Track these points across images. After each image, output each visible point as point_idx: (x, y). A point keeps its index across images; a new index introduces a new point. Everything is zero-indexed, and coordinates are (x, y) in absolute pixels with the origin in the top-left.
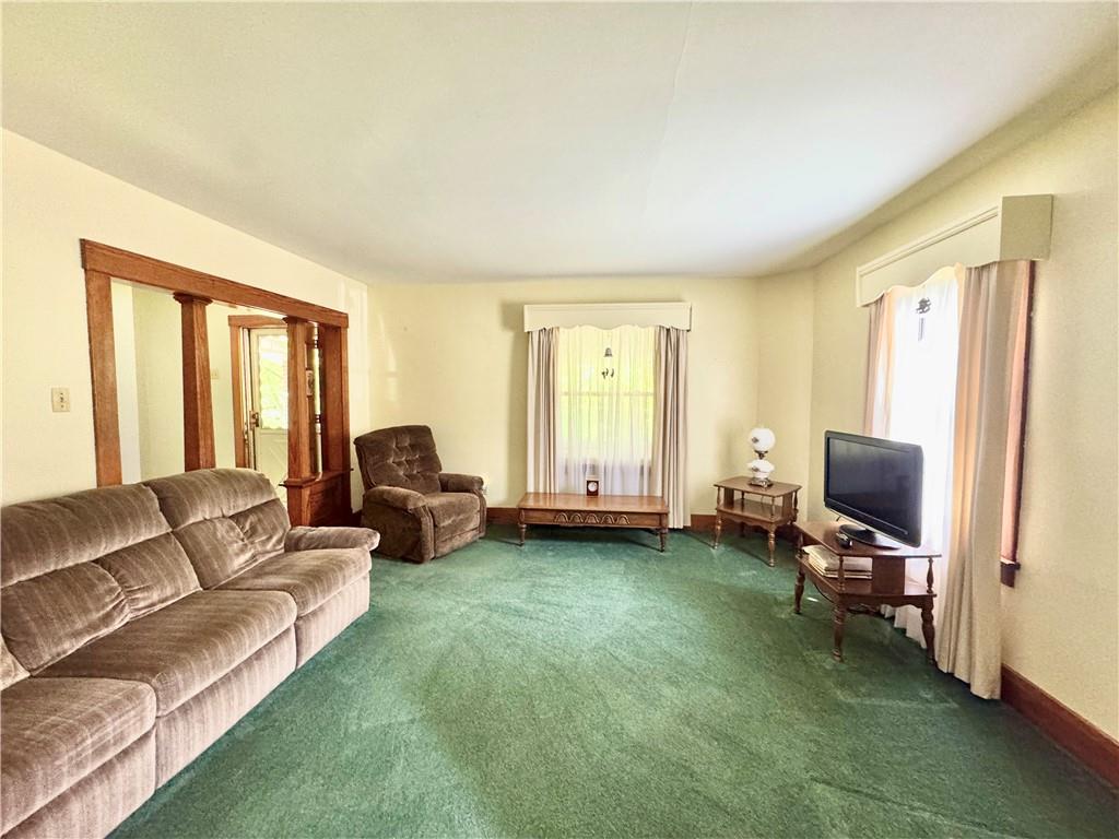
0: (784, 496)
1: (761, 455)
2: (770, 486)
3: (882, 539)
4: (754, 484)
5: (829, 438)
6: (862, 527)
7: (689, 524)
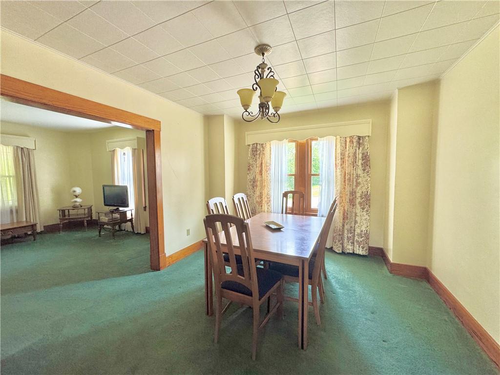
0: (88, 208)
1: (76, 197)
2: (81, 207)
3: (121, 209)
4: (75, 207)
5: (104, 187)
6: (115, 208)
7: (43, 230)
